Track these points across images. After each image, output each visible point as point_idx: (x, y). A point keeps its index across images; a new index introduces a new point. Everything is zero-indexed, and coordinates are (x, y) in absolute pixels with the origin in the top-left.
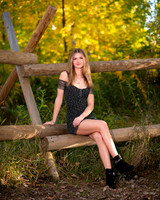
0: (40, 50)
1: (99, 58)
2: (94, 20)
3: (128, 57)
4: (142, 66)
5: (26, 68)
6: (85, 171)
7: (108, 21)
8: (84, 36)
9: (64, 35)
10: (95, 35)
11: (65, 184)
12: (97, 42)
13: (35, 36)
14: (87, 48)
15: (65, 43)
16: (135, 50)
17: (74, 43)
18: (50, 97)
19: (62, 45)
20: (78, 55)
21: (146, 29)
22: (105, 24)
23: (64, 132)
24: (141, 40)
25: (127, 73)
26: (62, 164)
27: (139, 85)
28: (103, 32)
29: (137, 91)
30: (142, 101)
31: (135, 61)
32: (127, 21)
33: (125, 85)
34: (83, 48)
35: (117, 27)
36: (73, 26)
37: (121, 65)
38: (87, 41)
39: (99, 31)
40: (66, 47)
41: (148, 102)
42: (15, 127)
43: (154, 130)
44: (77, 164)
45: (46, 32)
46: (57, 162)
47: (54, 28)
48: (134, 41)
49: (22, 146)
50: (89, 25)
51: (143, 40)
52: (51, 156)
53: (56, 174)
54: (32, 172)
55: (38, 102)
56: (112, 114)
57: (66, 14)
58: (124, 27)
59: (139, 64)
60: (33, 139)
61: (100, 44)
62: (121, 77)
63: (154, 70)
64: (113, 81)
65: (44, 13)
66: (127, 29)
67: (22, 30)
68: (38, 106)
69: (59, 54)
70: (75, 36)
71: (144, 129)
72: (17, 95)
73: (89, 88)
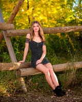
0: (15, 23)
1: (48, 26)
2: (44, 6)
3: (63, 25)
4: (71, 30)
5: (8, 32)
6: (41, 87)
7: (52, 6)
8: (39, 15)
9: (28, 14)
10: (45, 14)
11: (30, 95)
12: (46, 18)
13: (13, 14)
14: (41, 21)
15: (29, 18)
16: (67, 22)
17: (34, 18)
18: (22, 48)
19: (27, 20)
20: (36, 25)
21: (73, 10)
22: (51, 8)
23: (29, 66)
24: (70, 16)
25: (63, 34)
26: (28, 84)
27: (70, 40)
28: (49, 13)
29: (69, 44)
30: (72, 49)
31: (67, 27)
32: (62, 6)
33: (62, 41)
34: (39, 21)
35: (57, 10)
36: (33, 9)
37: (60, 29)
38: (41, 18)
39: (47, 12)
40: (29, 21)
41: (75, 50)
42: (2, 64)
43: (78, 65)
44: (37, 84)
45: (18, 13)
46: (26, 83)
47: (23, 10)
48: (66, 17)
49: (6, 74)
50: (42, 9)
51: (72, 16)
52: (22, 80)
53: (25, 89)
54: (12, 88)
55: (15, 51)
56: (55, 56)
57: (29, 3)
58: (61, 9)
59: (70, 29)
60: (13, 70)
61: (48, 19)
62: (60, 37)
63: (78, 33)
64: (56, 39)
65: (17, 2)
66: (63, 10)
67: (5, 12)
68: (15, 53)
69: (26, 24)
70: (34, 15)
71: (73, 64)
72: (3, 47)
73: (42, 42)
